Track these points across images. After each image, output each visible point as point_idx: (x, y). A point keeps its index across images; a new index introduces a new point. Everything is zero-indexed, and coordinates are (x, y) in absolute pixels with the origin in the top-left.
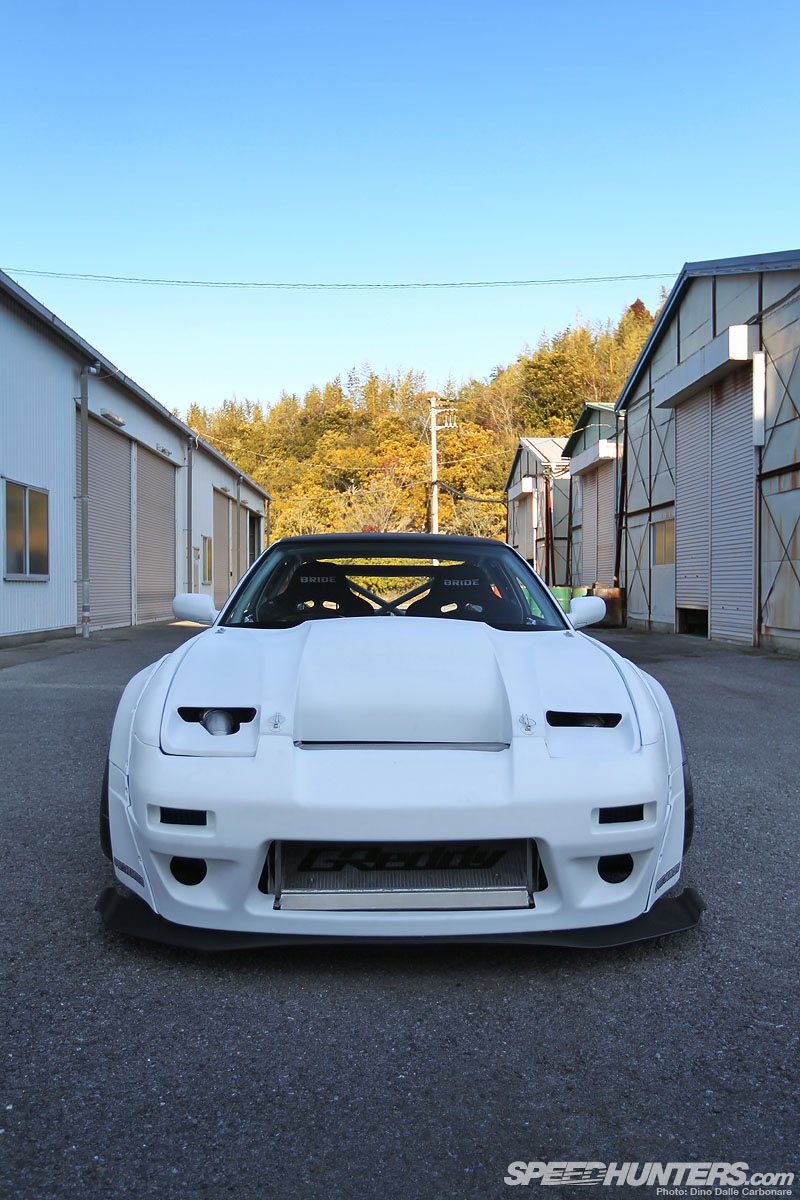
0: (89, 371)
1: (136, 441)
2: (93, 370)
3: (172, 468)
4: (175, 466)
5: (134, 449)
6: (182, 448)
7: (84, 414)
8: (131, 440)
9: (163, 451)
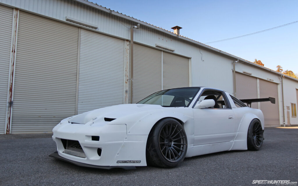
0: (235, 62)
1: (258, 78)
2: (236, 62)
3: (276, 85)
4: (277, 84)
5: (258, 80)
6: (279, 79)
7: (234, 72)
8: (256, 78)
9: (270, 80)
